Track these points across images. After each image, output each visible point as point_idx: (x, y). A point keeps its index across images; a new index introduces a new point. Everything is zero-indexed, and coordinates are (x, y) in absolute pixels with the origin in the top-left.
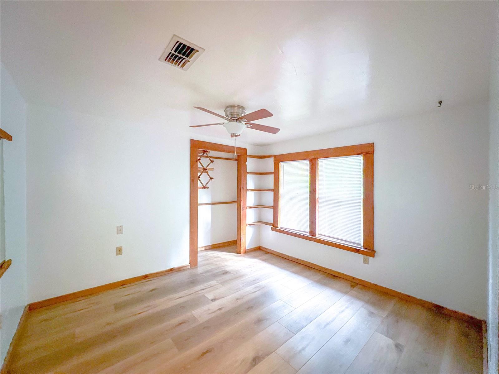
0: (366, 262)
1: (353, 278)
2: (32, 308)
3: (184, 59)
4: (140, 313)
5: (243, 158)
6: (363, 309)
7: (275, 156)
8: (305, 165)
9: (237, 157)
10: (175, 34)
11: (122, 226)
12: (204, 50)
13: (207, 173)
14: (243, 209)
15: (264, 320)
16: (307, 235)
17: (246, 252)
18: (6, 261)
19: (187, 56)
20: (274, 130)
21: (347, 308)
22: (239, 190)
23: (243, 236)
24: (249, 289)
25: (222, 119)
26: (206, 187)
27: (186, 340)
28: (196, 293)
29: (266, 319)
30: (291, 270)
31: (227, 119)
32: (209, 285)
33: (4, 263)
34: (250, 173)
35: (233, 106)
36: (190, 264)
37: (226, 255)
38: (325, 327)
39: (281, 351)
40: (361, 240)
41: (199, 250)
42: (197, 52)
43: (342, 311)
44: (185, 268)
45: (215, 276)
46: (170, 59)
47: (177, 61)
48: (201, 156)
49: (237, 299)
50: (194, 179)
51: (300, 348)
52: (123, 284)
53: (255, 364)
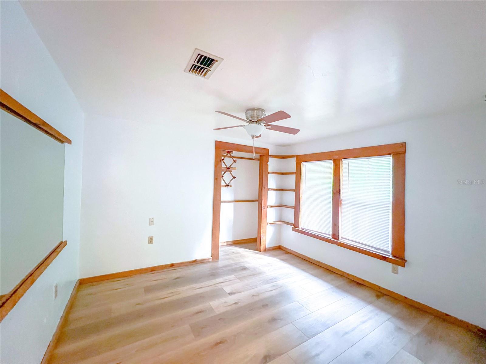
0: (395, 271)
1: (380, 288)
2: (82, 283)
3: (206, 69)
4: (164, 298)
5: (265, 158)
6: (388, 323)
7: (297, 157)
8: (329, 165)
9: (259, 157)
10: (196, 47)
11: (154, 218)
12: (223, 59)
13: (230, 172)
14: (264, 208)
15: (278, 319)
16: (329, 238)
17: (266, 250)
18: (63, 241)
19: (208, 66)
20: (294, 131)
21: (370, 319)
22: (261, 189)
23: (264, 234)
24: (267, 287)
25: (242, 121)
26: (229, 186)
27: (202, 328)
28: (215, 285)
29: (281, 319)
30: (311, 273)
31: (247, 122)
32: (227, 278)
33: (61, 243)
34: (272, 172)
35: (253, 109)
36: (211, 257)
37: (247, 251)
38: (343, 336)
39: (294, 353)
40: (389, 247)
41: (220, 244)
42: (216, 62)
43: (364, 322)
44: (206, 261)
45: (233, 271)
46: (194, 69)
47: (200, 71)
48: (225, 156)
49: (253, 296)
50: (218, 178)
51: (314, 353)
52: (153, 270)
53: (266, 362)
